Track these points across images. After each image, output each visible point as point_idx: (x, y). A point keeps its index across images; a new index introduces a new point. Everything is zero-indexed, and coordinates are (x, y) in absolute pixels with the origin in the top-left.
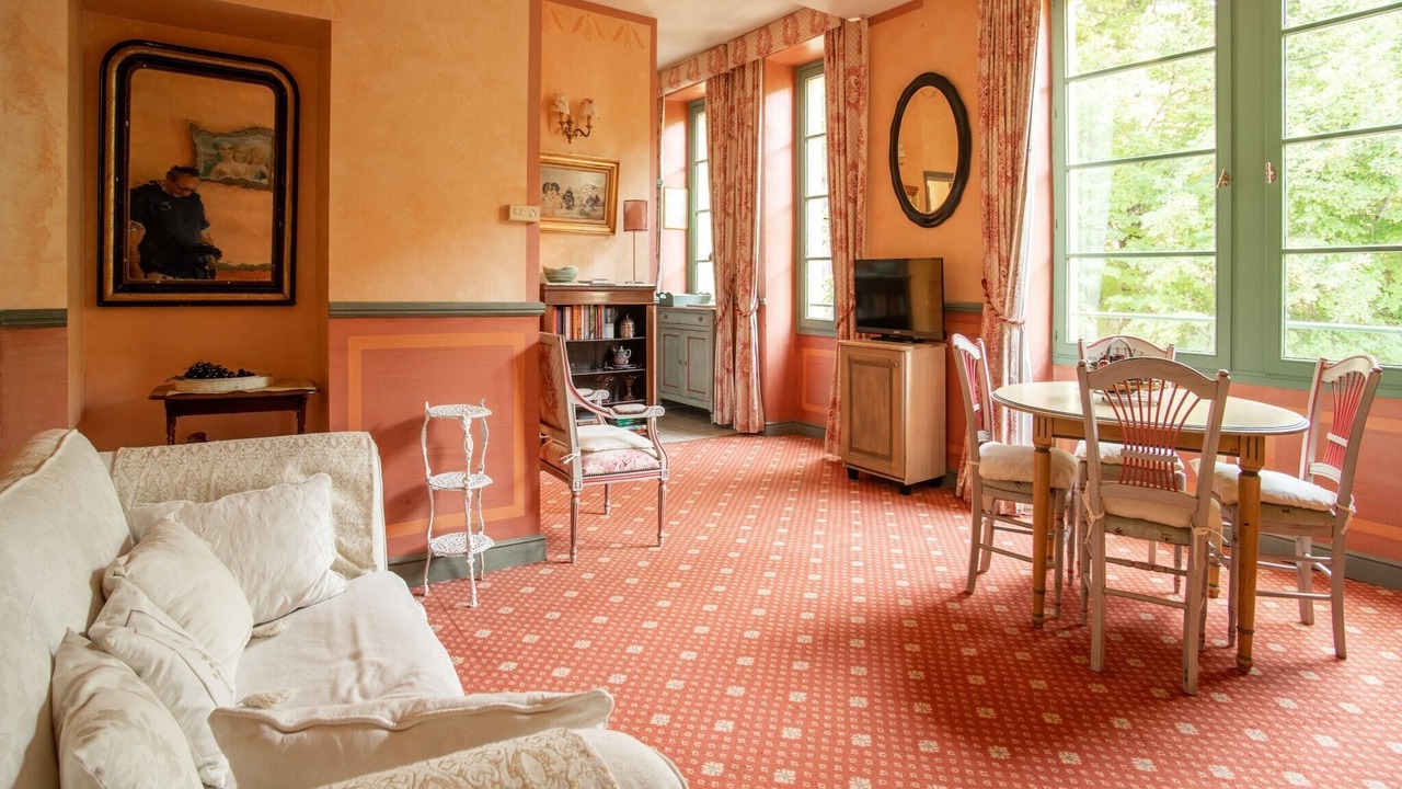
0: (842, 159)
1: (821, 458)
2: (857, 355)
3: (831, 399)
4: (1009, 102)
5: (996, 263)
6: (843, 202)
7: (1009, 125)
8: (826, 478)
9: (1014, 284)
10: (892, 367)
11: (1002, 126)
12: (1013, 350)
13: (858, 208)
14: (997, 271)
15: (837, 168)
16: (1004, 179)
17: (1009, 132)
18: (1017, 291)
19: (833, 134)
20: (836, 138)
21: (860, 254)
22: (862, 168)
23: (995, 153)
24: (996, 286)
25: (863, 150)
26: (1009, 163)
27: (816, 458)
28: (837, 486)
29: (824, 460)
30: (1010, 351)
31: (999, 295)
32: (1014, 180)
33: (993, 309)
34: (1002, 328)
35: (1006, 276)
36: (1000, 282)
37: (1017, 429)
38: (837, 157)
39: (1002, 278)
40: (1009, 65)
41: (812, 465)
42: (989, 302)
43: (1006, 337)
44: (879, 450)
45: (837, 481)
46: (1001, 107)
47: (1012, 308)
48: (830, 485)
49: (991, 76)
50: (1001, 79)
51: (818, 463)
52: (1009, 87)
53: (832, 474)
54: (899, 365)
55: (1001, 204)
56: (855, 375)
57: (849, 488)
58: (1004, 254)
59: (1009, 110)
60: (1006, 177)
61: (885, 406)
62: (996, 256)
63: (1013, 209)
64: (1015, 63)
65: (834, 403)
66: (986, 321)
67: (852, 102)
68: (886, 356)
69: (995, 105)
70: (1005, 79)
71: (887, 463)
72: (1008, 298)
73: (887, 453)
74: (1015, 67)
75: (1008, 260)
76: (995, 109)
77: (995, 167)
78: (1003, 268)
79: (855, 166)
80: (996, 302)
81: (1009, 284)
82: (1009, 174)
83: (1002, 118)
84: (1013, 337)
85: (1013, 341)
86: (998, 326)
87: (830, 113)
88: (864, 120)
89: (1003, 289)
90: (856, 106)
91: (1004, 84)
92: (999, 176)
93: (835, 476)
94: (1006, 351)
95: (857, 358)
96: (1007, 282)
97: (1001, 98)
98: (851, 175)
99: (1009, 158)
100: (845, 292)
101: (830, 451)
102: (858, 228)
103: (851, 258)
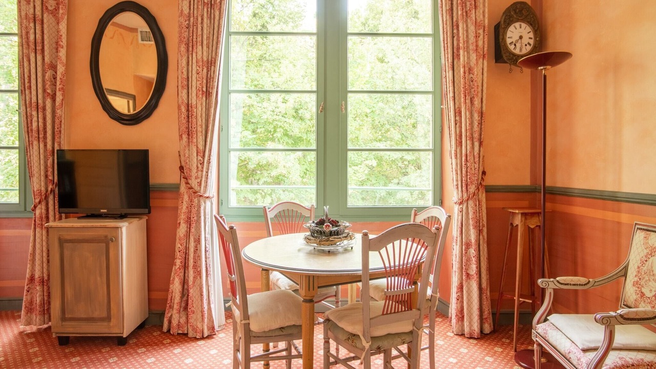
0: (39, 57)
1: (16, 332)
2: (66, 235)
3: (28, 276)
4: (205, 37)
5: (195, 154)
6: (40, 96)
7: (205, 53)
8: (35, 354)
9: (208, 169)
10: (109, 242)
11: (200, 53)
12: (207, 217)
13: (57, 104)
14: (195, 160)
15: (33, 65)
16: (201, 92)
17: (205, 59)
18: (209, 175)
19: (27, 33)
20: (32, 37)
21: (59, 145)
22: (61, 69)
23: (194, 72)
24: (194, 171)
25: (63, 53)
26: (205, 81)
27: (11, 335)
28: (53, 360)
29: (21, 333)
30: (205, 218)
31: (196, 178)
32: (208, 94)
33: (191, 188)
34: (199, 201)
35: (202, 164)
36: (198, 167)
37: (212, 273)
38: (32, 56)
39: (199, 165)
40: (205, 10)
41: (10, 344)
42: (187, 183)
43: (202, 208)
44: (97, 314)
45: (49, 353)
46: (199, 39)
47: (206, 186)
48: (45, 360)
49: (192, 15)
50: (200, 19)
51: (16, 338)
52: (205, 26)
53: (39, 345)
54: (117, 239)
55: (199, 110)
56: (67, 253)
57: (66, 356)
58: (201, 147)
59: (205, 42)
60: (203, 91)
61: (101, 275)
62: (195, 149)
63: (208, 116)
64: (209, 10)
65: (32, 279)
66: (186, 198)
67: (50, 8)
68: (102, 233)
69: (195, 37)
70: (202, 19)
71: (106, 324)
72: (203, 179)
73: (105, 315)
74: (209, 12)
75: (204, 152)
76: (194, 40)
77: (194, 83)
78: (200, 158)
79: (54, 67)
80: (194, 183)
81: (205, 169)
82: (204, 89)
83: (200, 47)
84: (207, 208)
85: (207, 211)
86: (196, 200)
87: (23, 14)
88: (63, 26)
89: (200, 173)
90: (54, 13)
91: (202, 23)
92: (198, 90)
93: (44, 348)
94: (202, 218)
95: (68, 238)
96: (202, 168)
97: (200, 32)
98: (49, 74)
99: (205, 78)
100: (43, 178)
101: (29, 323)
102: (57, 121)
103: (49, 147)
